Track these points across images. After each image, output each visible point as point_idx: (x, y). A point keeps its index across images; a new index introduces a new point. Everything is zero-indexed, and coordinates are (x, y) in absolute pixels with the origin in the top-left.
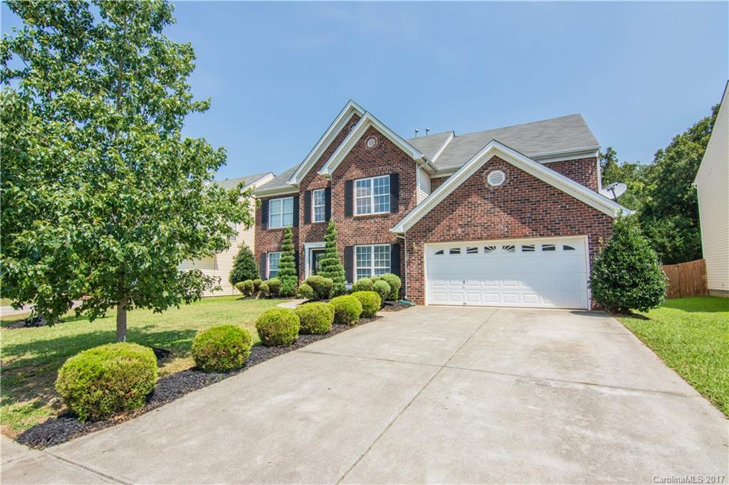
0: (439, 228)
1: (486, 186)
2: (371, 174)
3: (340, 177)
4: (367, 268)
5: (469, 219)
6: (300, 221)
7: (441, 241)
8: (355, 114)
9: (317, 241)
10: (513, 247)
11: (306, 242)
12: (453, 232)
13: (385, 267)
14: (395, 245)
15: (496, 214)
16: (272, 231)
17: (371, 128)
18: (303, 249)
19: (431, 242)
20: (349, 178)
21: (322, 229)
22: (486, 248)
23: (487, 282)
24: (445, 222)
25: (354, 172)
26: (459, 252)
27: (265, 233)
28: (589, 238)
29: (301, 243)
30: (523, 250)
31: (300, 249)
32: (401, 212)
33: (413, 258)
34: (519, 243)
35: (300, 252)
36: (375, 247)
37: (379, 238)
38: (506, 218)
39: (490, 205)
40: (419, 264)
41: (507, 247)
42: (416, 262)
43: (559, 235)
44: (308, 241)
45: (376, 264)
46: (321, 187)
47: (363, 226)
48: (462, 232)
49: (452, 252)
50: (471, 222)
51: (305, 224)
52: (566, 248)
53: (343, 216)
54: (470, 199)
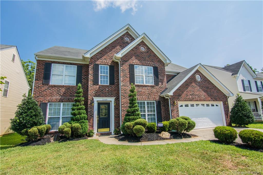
0: (183, 95)
1: (197, 80)
2: (144, 64)
3: (126, 61)
4: (143, 113)
5: (193, 92)
6: (90, 82)
7: (185, 101)
8: (127, 32)
9: (103, 97)
10: (204, 105)
11: (95, 96)
12: (188, 97)
13: (153, 113)
14: (158, 101)
15: (201, 91)
16: (54, 86)
17: (142, 42)
18: (92, 102)
19: (181, 101)
20: (131, 63)
21: (107, 89)
22: (196, 105)
23: (198, 118)
24: (185, 93)
25: (134, 61)
26: (188, 106)
27: (46, 87)
28: (223, 102)
29: (90, 97)
30: (207, 106)
31: (89, 101)
32: (160, 86)
33: (174, 108)
34: (205, 103)
35: (89, 103)
36: (147, 102)
37: (150, 97)
38: (203, 93)
39: (199, 88)
40: (177, 111)
41: (202, 104)
42: (176, 110)
43: (217, 101)
44: (96, 96)
45: (148, 111)
46: (106, 64)
47: (141, 90)
48: (192, 97)
49: (186, 106)
50: (194, 93)
51: (94, 84)
52: (217, 105)
53: (128, 83)
54: (192, 84)
